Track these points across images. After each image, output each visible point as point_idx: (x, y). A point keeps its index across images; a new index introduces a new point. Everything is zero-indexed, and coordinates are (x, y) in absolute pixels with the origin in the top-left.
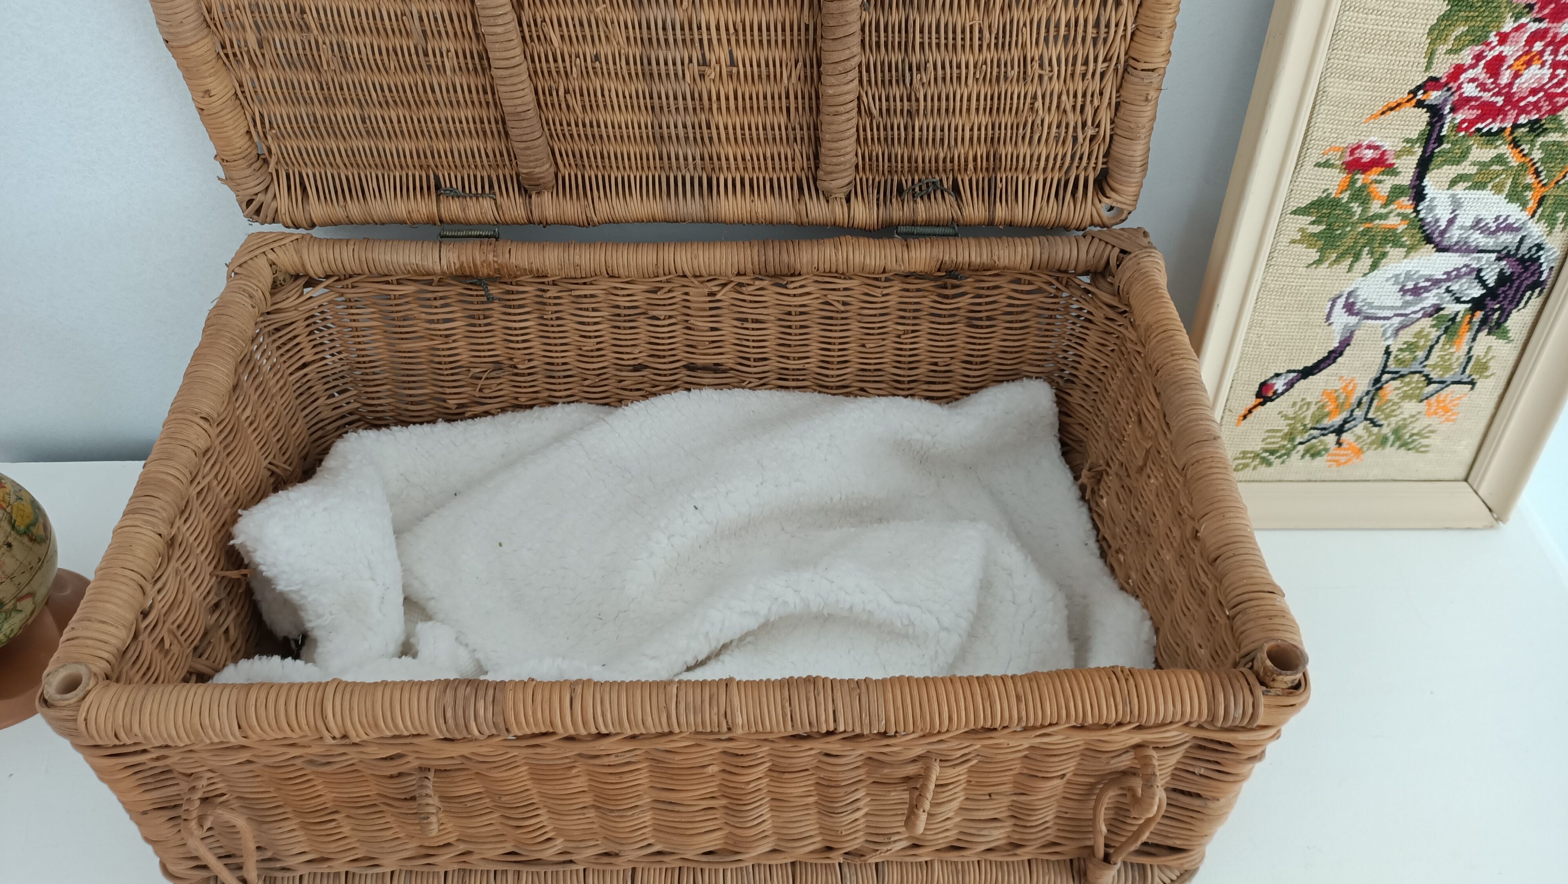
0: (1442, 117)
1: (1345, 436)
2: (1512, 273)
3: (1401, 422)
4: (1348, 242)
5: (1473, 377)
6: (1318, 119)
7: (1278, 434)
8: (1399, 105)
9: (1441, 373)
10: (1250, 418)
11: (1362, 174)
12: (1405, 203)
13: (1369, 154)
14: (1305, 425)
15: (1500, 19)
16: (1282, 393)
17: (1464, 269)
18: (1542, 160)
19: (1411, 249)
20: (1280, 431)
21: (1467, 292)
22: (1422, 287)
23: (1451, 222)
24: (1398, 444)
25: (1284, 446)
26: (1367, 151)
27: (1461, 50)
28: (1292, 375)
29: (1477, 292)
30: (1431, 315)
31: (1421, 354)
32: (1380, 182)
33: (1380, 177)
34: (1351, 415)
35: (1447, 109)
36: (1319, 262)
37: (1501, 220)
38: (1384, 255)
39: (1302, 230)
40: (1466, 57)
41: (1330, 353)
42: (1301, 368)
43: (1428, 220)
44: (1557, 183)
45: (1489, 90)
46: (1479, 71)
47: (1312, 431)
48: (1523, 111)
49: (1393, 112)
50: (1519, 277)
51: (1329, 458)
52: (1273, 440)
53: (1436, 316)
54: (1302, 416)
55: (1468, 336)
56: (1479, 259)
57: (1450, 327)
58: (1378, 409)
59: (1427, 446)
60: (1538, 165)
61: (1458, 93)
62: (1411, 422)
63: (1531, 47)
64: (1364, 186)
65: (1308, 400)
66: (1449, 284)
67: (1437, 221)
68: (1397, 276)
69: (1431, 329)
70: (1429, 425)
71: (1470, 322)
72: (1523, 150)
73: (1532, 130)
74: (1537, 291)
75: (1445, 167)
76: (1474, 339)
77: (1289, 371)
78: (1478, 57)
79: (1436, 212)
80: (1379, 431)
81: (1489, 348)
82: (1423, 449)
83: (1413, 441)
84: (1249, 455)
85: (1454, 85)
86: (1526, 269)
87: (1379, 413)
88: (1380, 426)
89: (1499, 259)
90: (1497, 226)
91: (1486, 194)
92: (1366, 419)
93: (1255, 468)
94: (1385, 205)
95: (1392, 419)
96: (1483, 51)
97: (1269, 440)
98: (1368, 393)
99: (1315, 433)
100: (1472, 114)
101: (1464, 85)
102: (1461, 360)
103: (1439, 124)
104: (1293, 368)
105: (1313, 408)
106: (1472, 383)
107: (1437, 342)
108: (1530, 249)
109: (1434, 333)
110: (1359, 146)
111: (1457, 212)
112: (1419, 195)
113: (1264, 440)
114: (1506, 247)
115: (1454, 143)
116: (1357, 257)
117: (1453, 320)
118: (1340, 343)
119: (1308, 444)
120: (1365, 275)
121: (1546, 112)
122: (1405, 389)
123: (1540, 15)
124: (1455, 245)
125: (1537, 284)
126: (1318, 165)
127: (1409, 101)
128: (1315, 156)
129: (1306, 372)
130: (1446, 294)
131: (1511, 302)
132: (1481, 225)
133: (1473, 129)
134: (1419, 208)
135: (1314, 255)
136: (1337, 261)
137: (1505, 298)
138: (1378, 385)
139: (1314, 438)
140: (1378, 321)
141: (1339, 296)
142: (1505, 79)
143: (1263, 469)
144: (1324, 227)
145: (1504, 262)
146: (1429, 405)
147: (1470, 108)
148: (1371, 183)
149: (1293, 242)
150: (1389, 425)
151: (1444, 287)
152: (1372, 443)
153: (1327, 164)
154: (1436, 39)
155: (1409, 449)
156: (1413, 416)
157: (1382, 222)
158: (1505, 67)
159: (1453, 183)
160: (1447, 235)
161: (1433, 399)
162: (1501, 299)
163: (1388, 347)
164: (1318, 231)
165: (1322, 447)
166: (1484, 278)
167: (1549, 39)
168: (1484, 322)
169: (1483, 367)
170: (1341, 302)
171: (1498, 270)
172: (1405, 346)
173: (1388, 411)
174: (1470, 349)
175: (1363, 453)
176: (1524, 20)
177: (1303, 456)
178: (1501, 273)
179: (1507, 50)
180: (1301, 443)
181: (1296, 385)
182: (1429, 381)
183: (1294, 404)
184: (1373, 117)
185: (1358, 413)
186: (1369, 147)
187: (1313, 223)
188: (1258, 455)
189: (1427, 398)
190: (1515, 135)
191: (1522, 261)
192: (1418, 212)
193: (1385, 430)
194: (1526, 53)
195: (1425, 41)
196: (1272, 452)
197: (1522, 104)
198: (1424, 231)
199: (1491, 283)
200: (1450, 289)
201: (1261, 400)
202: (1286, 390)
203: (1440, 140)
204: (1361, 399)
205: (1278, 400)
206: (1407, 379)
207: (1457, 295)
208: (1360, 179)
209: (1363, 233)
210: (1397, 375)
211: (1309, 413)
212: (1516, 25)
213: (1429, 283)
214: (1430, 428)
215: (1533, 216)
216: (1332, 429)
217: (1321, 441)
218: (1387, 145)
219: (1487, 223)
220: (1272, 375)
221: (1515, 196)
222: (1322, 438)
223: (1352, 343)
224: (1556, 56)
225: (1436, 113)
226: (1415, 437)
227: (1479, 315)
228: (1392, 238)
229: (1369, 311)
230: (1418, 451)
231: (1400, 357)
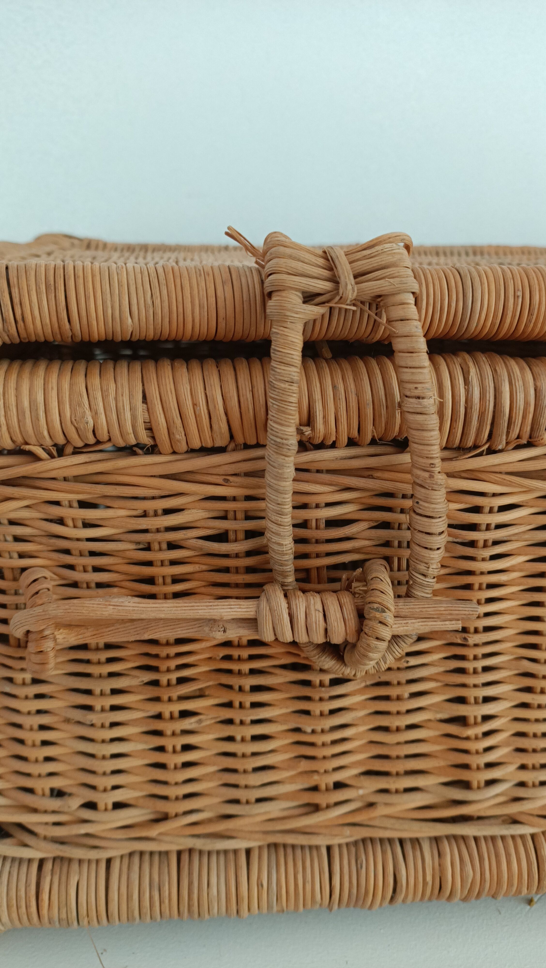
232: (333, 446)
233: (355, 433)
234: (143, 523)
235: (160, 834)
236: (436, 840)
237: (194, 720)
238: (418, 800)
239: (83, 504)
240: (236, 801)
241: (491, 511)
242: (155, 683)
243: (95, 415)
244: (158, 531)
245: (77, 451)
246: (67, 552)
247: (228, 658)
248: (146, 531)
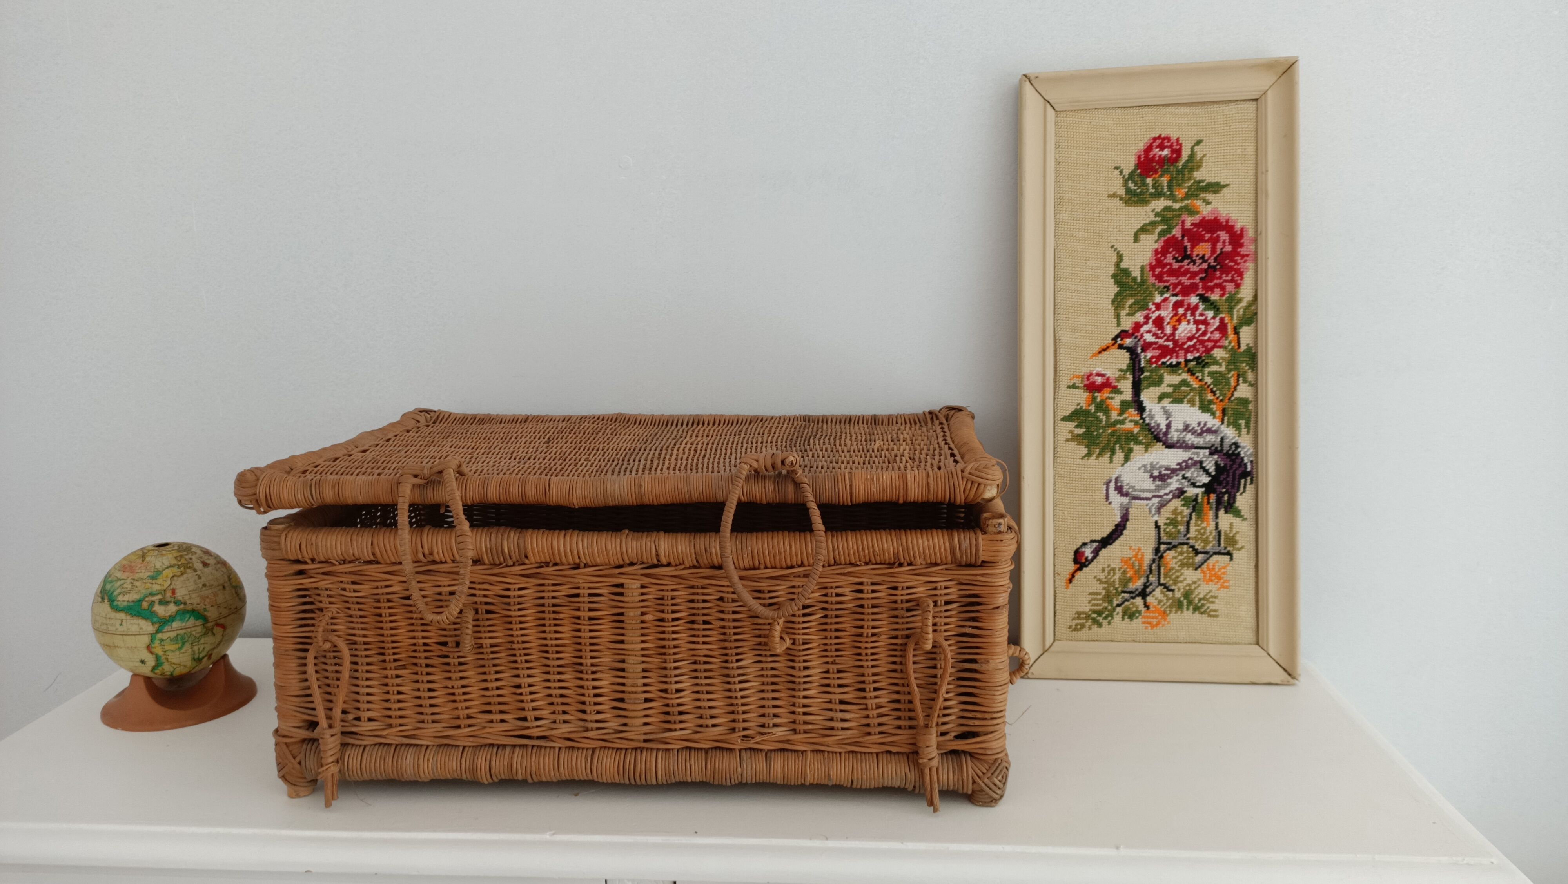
0: (1138, 355)
1: (1149, 599)
2: (1225, 465)
3: (1187, 588)
4: (1104, 441)
5: (1228, 549)
6: (1061, 357)
7: (1099, 597)
8: (1108, 347)
9: (1202, 545)
10: (1075, 581)
11: (1099, 393)
12: (1133, 412)
13: (1099, 380)
14: (1116, 589)
15: (1151, 295)
16: (1092, 560)
17: (1190, 462)
18: (1212, 383)
19: (1147, 446)
20: (1099, 594)
21: (1198, 478)
22: (1165, 475)
23: (1169, 426)
24: (1191, 608)
25: (1106, 608)
26: (1097, 377)
27: (1135, 313)
28: (1095, 545)
29: (1205, 479)
30: (1179, 497)
31: (1182, 528)
32: (1112, 398)
33: (1111, 395)
34: (1148, 580)
35: (1139, 350)
36: (1089, 455)
37: (1202, 425)
38: (1131, 450)
39: (1071, 432)
40: (1139, 317)
41: (1117, 526)
42: (1100, 539)
43: (1153, 425)
44: (1229, 399)
45: (1161, 338)
46: (1150, 326)
47: (1123, 594)
48: (1187, 351)
49: (1106, 353)
50: (1231, 466)
51: (1143, 620)
52: (1096, 602)
53: (1182, 497)
54: (1112, 580)
55: (1211, 514)
56: (1198, 454)
57: (1194, 504)
58: (1166, 576)
59: (1215, 611)
60: (1212, 386)
61: (1142, 340)
62: (1195, 588)
63: (1177, 312)
64: (1102, 402)
65: (1112, 566)
66: (1183, 472)
67: (1158, 425)
68: (1145, 466)
69: (1183, 508)
70: (1210, 591)
71: (1208, 503)
72: (1197, 377)
73: (1198, 363)
74: (1249, 479)
75: (1151, 388)
76: (1217, 516)
77: (1092, 541)
78: (1147, 318)
79: (1156, 419)
80: (1173, 594)
81: (1231, 524)
82: (1212, 613)
83: (1203, 605)
84: (1082, 616)
85: (1138, 335)
86: (1234, 461)
87: (1168, 579)
88: (1173, 590)
89: (1211, 454)
90: (1201, 429)
91: (1185, 407)
92: (1160, 584)
93: (1090, 628)
94: (1120, 414)
95: (1179, 585)
96: (1149, 314)
97: (1093, 602)
98: (1154, 560)
99: (1126, 595)
100: (1157, 353)
101: (1145, 335)
102: (1214, 534)
103: (1137, 359)
104: (1094, 538)
105: (1118, 575)
106: (1229, 554)
107: (1191, 518)
108: (1230, 446)
109: (1186, 511)
110: (1091, 374)
111: (1170, 419)
112: (1141, 409)
113: (1089, 603)
114: (1213, 445)
115: (1151, 371)
116: (1113, 452)
117: (1196, 500)
118: (1121, 518)
119: (1123, 606)
120: (1122, 465)
121: (1203, 352)
122: (1180, 557)
123: (1174, 292)
124: (1177, 443)
125: (1246, 474)
126: (1069, 387)
127: (1113, 345)
128: (1064, 382)
129: (1106, 542)
130: (1184, 481)
131: (1233, 487)
132: (1190, 428)
133: (1160, 363)
134: (1144, 416)
135: (1085, 451)
136: (1100, 455)
137: (1227, 483)
138: (1160, 554)
139: (1127, 600)
140: (1142, 501)
141: (1110, 481)
142: (1168, 330)
143: (1095, 628)
144: (1085, 430)
145: (1216, 457)
146: (1203, 572)
147: (1154, 349)
148: (1106, 399)
149: (1068, 440)
150: (1179, 589)
151: (1181, 475)
152: (1171, 606)
153: (1073, 387)
154: (1117, 307)
155: (1202, 613)
156: (1194, 583)
157: (1122, 426)
158: (1165, 324)
159: (1161, 398)
160: (1169, 436)
161: (1204, 567)
162: (1224, 485)
163: (1156, 522)
164: (1081, 433)
165: (1134, 609)
166: (1207, 468)
167: (1186, 306)
168: (1219, 502)
169: (1232, 541)
170: (1112, 485)
171: (1214, 462)
172: (1168, 521)
173: (1174, 577)
174: (1217, 525)
175: (1167, 616)
176: (1166, 295)
177: (1123, 618)
178: (1217, 464)
179: (1163, 313)
180: (1118, 605)
181: (1100, 553)
182: (1197, 552)
183: (1103, 570)
184: (1095, 355)
185: (1152, 579)
186: (1098, 375)
187: (1077, 427)
188: (1089, 616)
189: (1200, 566)
190: (1189, 366)
191: (1227, 455)
192: (1144, 419)
193: (1178, 595)
194: (1176, 315)
195: (1111, 309)
196: (1099, 613)
197: (1185, 346)
198: (1152, 433)
199: (1212, 470)
200: (1186, 475)
201: (1078, 566)
202: (1094, 558)
203: (1142, 370)
204: (1151, 567)
205: (1090, 566)
206: (1179, 550)
207: (1192, 481)
208: (1099, 396)
209: (1113, 434)
210: (1171, 546)
211: (1117, 577)
212: (1163, 298)
213: (1169, 472)
214: (1211, 594)
215: (1223, 423)
216: (1137, 592)
217: (1133, 604)
218: (1109, 374)
219: (1194, 428)
220: (1080, 544)
221: (1205, 407)
222: (1132, 600)
223: (1130, 518)
224: (1195, 317)
225: (1131, 351)
226: (1202, 602)
227: (1213, 497)
228: (1131, 438)
229: (1134, 493)
230: (1210, 616)
231: (1168, 530)
232: (446, 562)
233: (452, 558)
234: (376, 591)
235: (387, 735)
236: (514, 746)
237: (400, 679)
238: (505, 727)
239: (353, 583)
240: (423, 722)
241: (514, 590)
242: (384, 661)
243: (353, 550)
244: (383, 594)
245: (350, 562)
246: (347, 602)
247: (415, 651)
248: (378, 594)
